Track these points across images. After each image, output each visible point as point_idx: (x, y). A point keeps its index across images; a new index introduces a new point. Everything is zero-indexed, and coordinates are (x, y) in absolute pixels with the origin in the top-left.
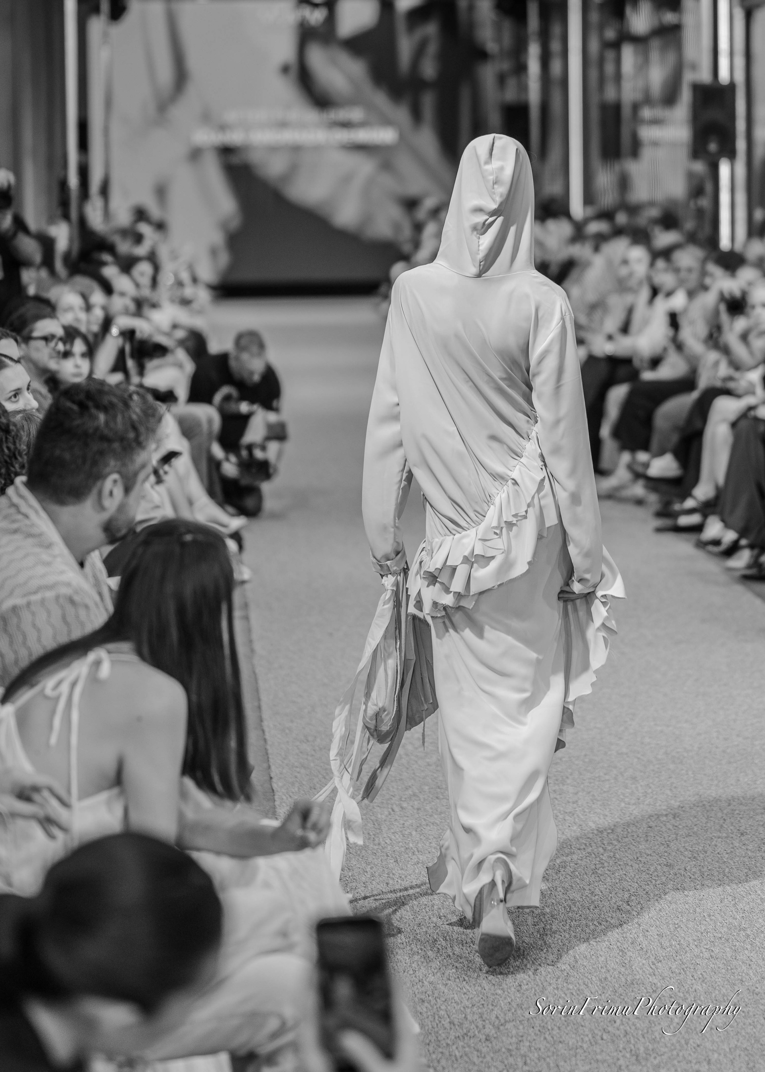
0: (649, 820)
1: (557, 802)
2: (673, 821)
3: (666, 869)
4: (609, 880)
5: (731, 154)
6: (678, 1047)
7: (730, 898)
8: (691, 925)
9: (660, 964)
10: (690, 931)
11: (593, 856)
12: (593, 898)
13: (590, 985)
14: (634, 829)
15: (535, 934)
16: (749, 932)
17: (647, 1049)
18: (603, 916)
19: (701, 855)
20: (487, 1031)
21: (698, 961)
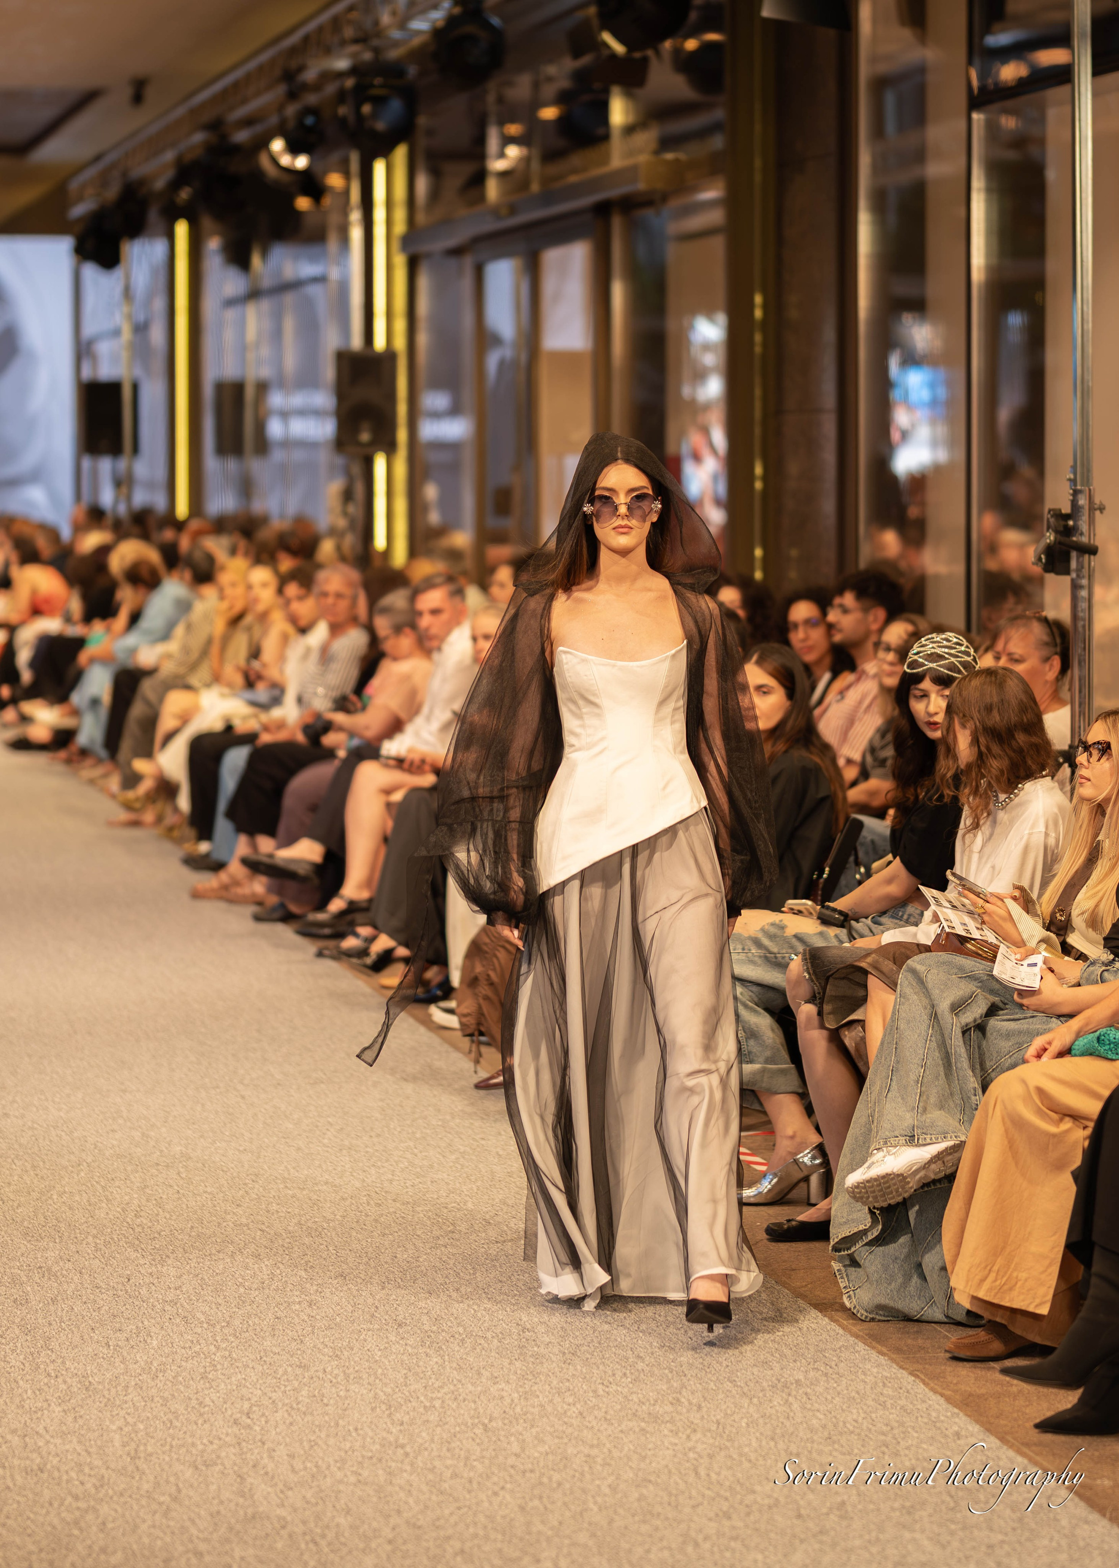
0: (276, 1309)
1: (153, 1288)
2: (308, 1311)
3: (299, 1371)
4: (222, 1386)
5: (389, 446)
7: (384, 1407)
8: (331, 1441)
9: (290, 1493)
10: (330, 1449)
11: (202, 1355)
12: (202, 1410)
13: (197, 1521)
14: (257, 1320)
15: (124, 1457)
16: (408, 1449)
18: (214, 1433)
19: (346, 1353)
21: (341, 1487)
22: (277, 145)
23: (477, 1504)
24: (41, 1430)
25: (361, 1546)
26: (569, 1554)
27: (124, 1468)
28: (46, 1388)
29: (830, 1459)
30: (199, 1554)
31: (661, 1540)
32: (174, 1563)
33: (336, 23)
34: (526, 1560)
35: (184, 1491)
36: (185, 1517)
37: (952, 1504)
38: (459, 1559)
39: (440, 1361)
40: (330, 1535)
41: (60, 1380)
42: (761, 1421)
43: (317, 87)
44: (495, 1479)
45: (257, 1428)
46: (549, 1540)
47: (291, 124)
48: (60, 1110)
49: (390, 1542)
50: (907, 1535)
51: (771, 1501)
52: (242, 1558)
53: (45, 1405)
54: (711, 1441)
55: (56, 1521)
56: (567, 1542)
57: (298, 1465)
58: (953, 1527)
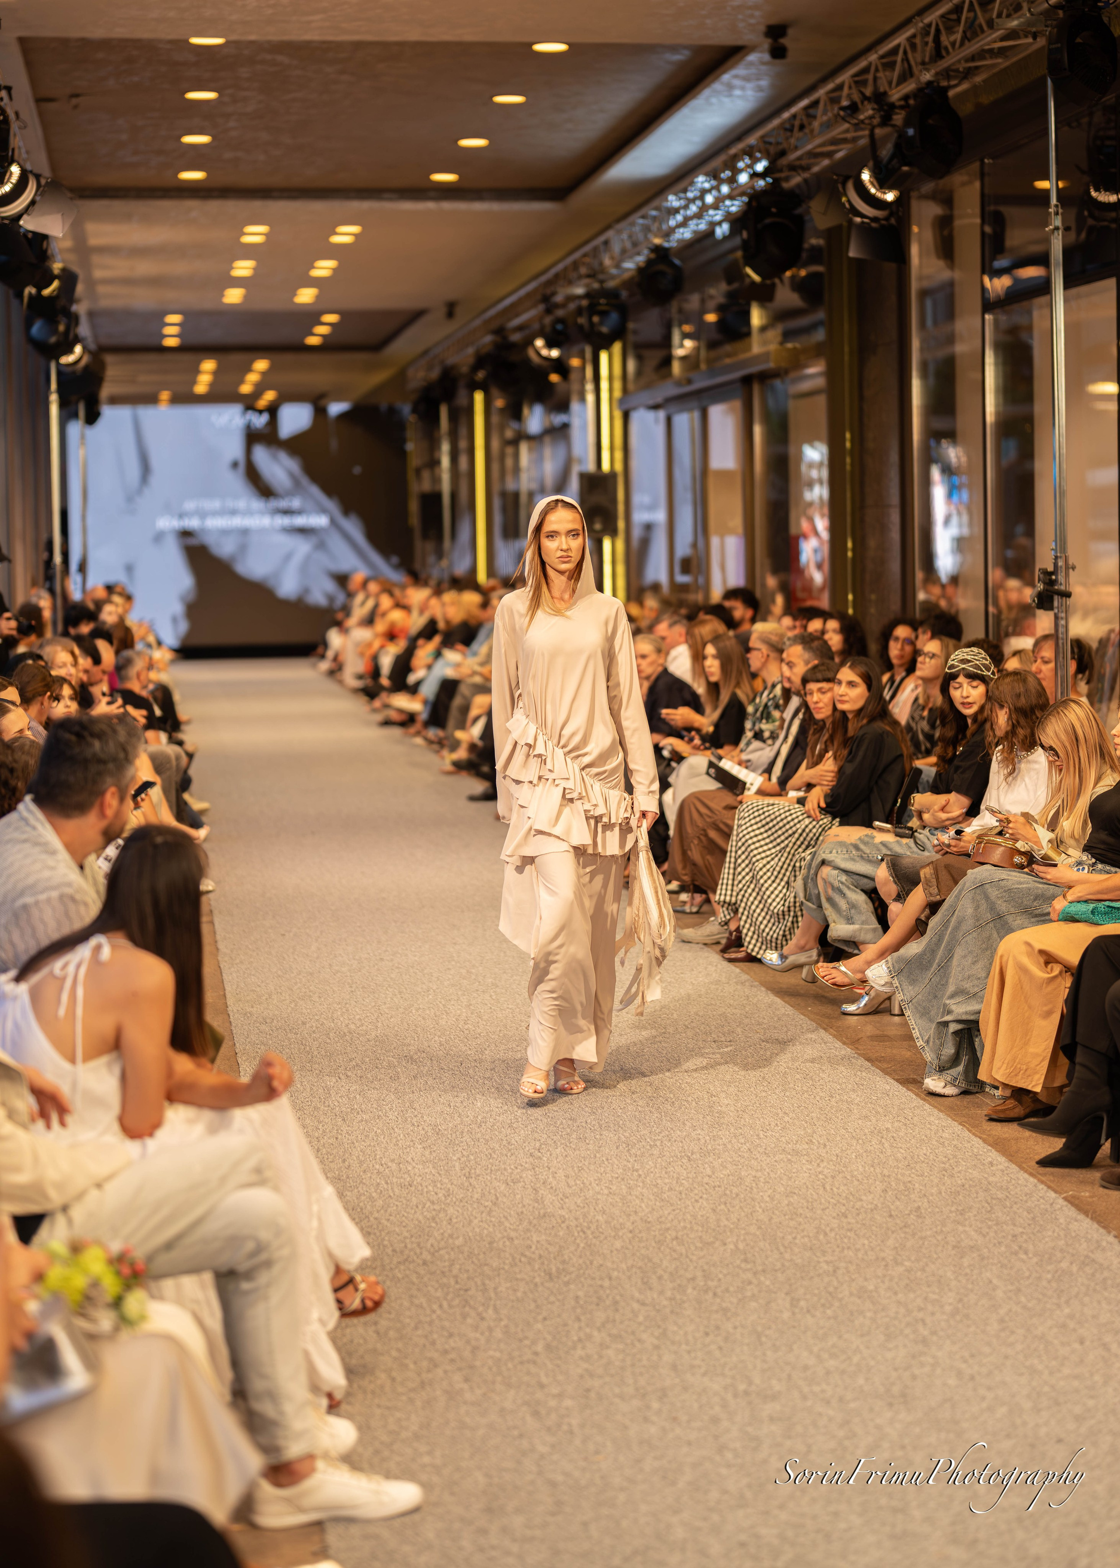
3: (570, 1122)
4: (522, 1132)
5: (613, 533)
6: (584, 1266)
7: (624, 1145)
8: (592, 1167)
9: (567, 1200)
10: (591, 1172)
12: (510, 1147)
13: (509, 1218)
15: (462, 1177)
16: (640, 1172)
17: (558, 1269)
18: (518, 1162)
20: (424, 1256)
21: (599, 1197)
22: (539, 343)
23: (685, 1207)
24: (409, 1159)
25: (613, 1234)
26: (745, 1240)
27: (462, 1184)
28: (412, 1133)
29: (910, 1179)
30: (511, 1239)
31: (803, 1231)
32: (495, 1245)
33: (575, 265)
34: (717, 1244)
35: (500, 1199)
36: (501, 1215)
37: (989, 1209)
38: (675, 1242)
39: (659, 1116)
40: (593, 1227)
41: (420, 1128)
42: (864, 1154)
43: (563, 306)
44: (696, 1192)
45: (545, 1159)
46: (731, 1231)
47: (548, 329)
48: (415, 956)
49: (631, 1232)
50: (961, 1228)
51: (873, 1206)
52: (538, 1242)
53: (412, 1144)
54: (833, 1167)
55: (421, 1218)
56: (743, 1232)
57: (572, 1183)
58: (990, 1223)
